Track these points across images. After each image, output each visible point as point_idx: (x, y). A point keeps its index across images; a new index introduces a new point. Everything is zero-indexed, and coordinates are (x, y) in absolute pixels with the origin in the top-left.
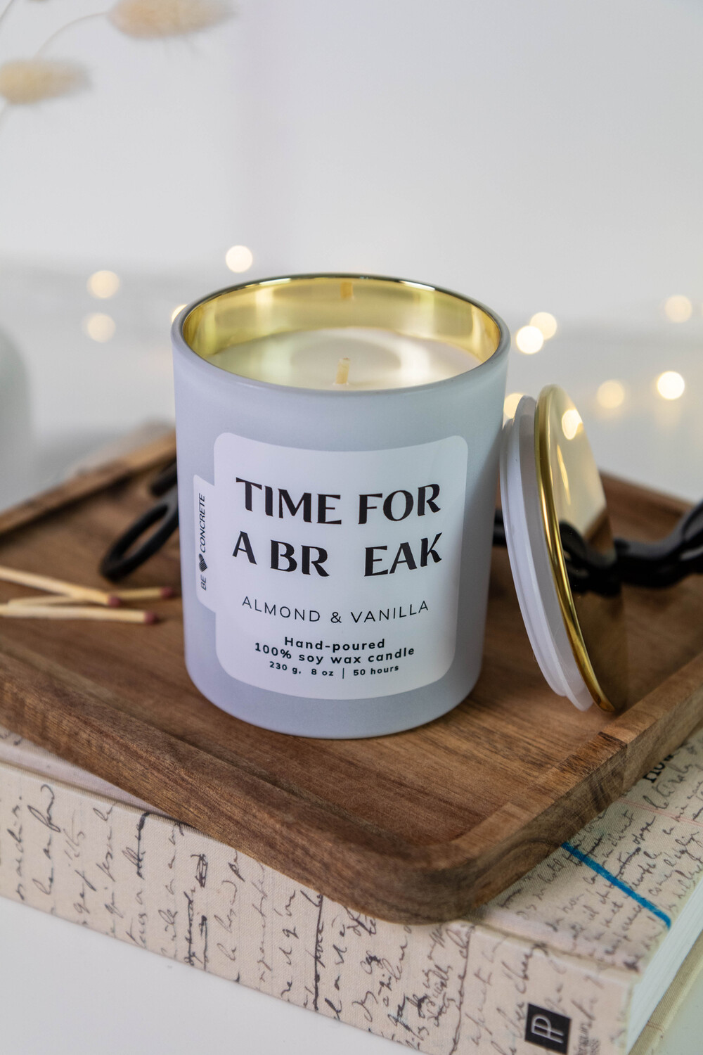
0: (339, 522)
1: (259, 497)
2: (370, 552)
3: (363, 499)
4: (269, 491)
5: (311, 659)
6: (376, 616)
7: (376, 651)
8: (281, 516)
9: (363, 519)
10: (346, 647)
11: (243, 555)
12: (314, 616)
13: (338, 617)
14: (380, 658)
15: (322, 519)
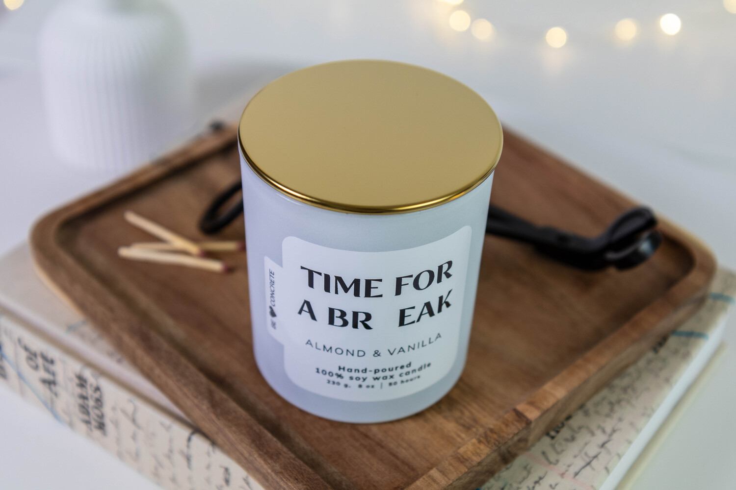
0: (381, 296)
1: (319, 281)
2: (402, 312)
3: (399, 281)
4: (327, 278)
5: (358, 379)
6: (406, 349)
7: (406, 370)
8: (337, 292)
9: (398, 292)
10: (384, 370)
11: (306, 315)
12: (361, 354)
13: (378, 353)
14: (408, 373)
15: (368, 294)
